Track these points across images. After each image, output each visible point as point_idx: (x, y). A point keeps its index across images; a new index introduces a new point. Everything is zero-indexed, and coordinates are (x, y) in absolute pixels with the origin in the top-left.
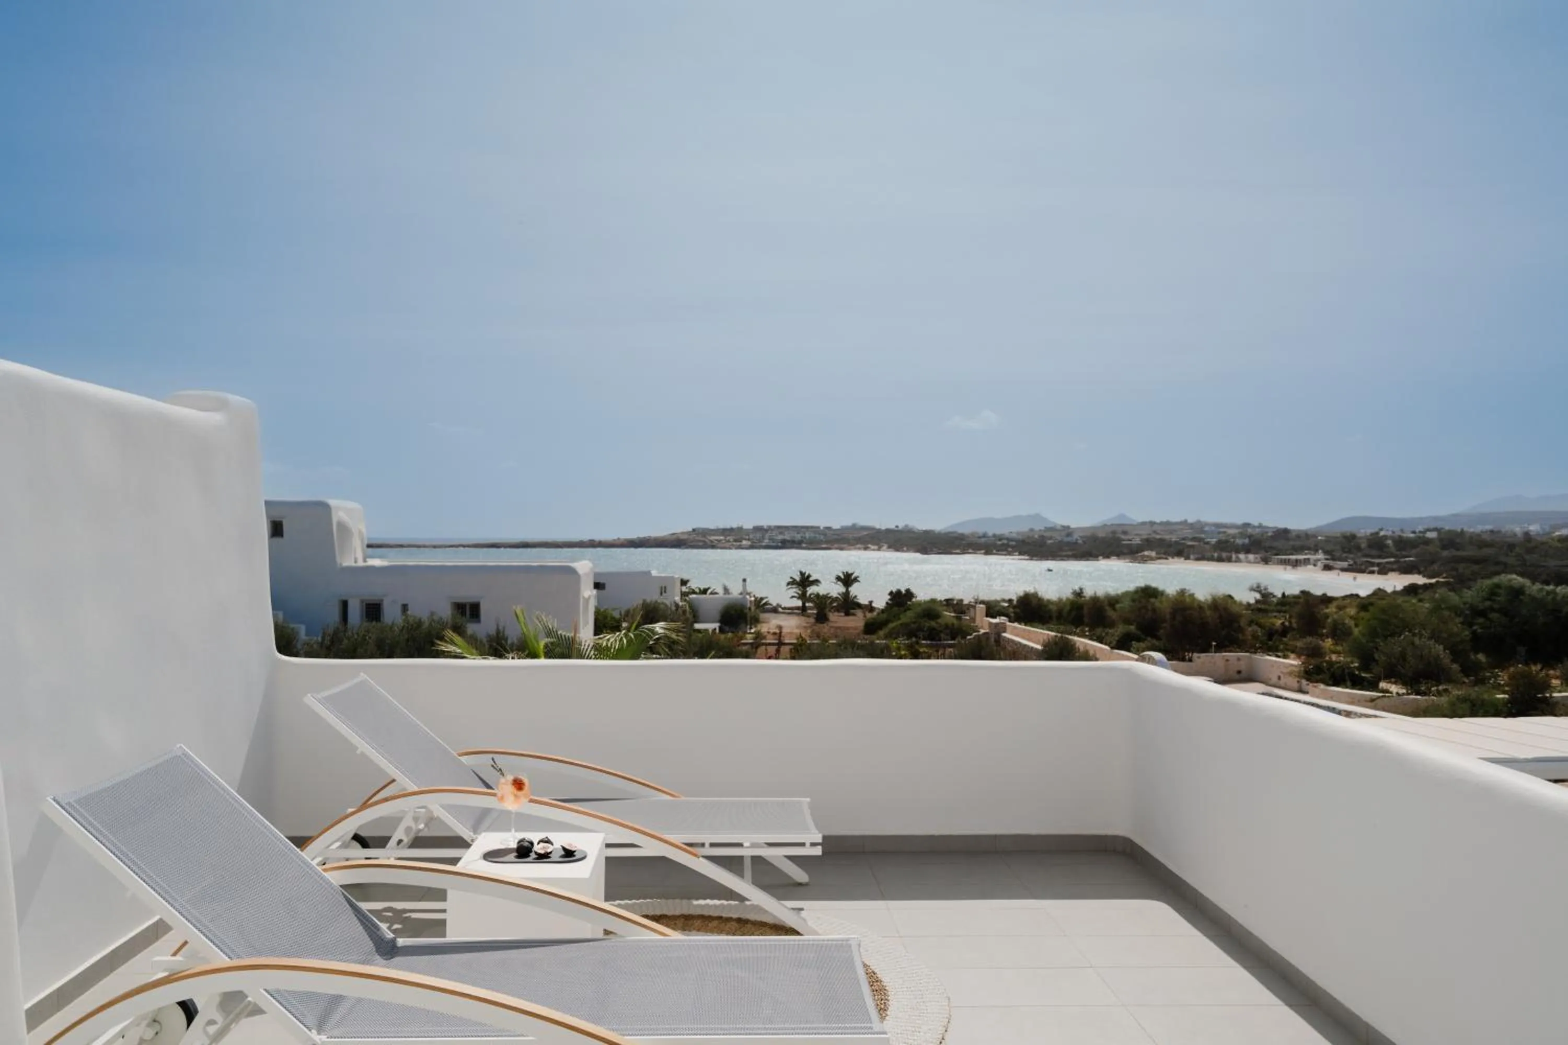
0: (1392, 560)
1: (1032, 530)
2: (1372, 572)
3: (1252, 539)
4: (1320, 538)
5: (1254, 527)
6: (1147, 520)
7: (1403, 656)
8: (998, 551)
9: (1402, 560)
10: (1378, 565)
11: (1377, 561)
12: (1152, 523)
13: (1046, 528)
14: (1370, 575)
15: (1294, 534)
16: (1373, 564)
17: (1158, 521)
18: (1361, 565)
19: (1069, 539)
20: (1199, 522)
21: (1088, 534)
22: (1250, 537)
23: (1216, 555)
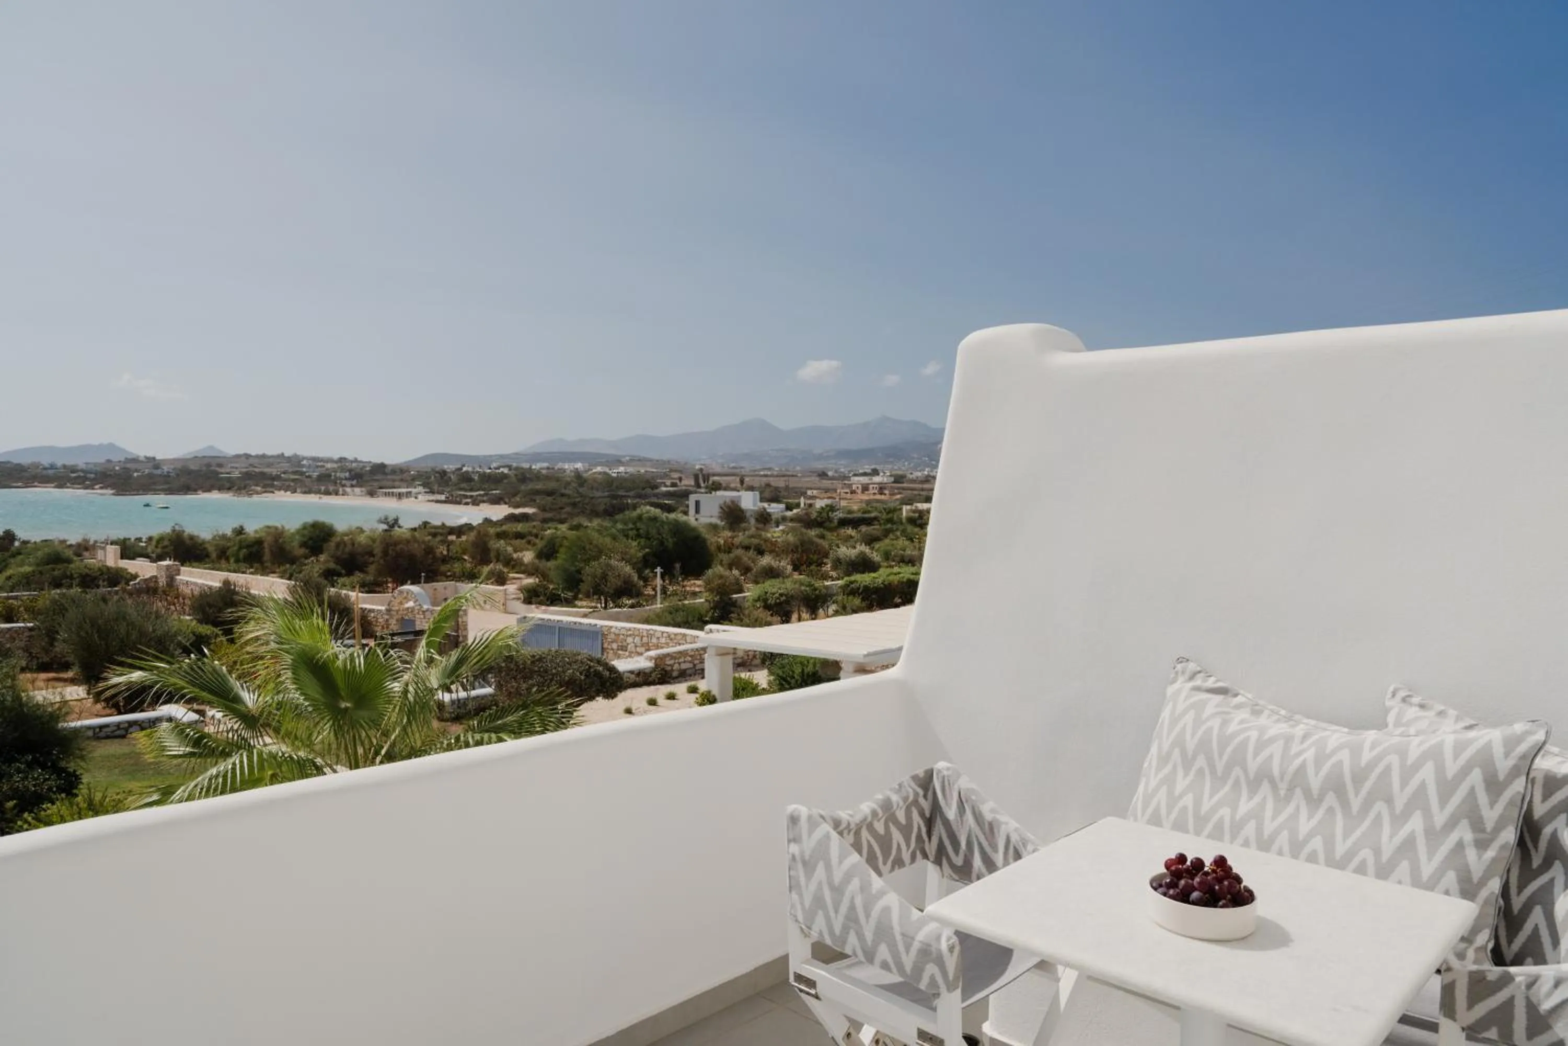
0: (482, 492)
1: (109, 461)
2: (467, 504)
3: (353, 473)
4: (412, 473)
5: (352, 462)
6: (242, 452)
7: (604, 577)
8: (73, 484)
9: (491, 492)
10: (471, 497)
11: (469, 494)
12: (247, 456)
13: (126, 459)
14: (465, 506)
15: (390, 468)
16: (466, 497)
17: (253, 454)
18: (456, 497)
19: (158, 472)
20: (296, 456)
21: (179, 466)
22: (350, 471)
23: (323, 488)
